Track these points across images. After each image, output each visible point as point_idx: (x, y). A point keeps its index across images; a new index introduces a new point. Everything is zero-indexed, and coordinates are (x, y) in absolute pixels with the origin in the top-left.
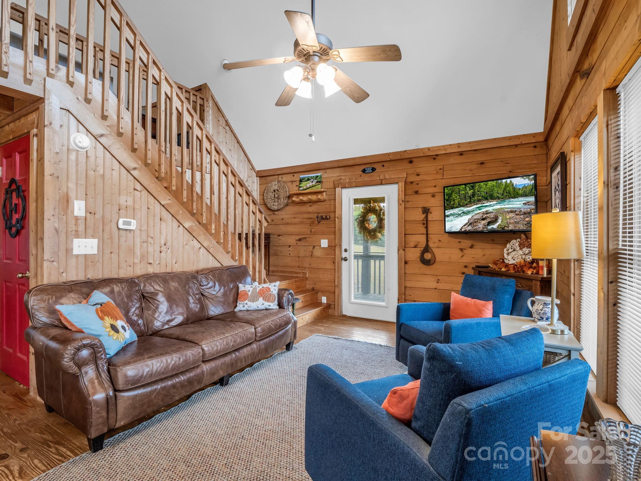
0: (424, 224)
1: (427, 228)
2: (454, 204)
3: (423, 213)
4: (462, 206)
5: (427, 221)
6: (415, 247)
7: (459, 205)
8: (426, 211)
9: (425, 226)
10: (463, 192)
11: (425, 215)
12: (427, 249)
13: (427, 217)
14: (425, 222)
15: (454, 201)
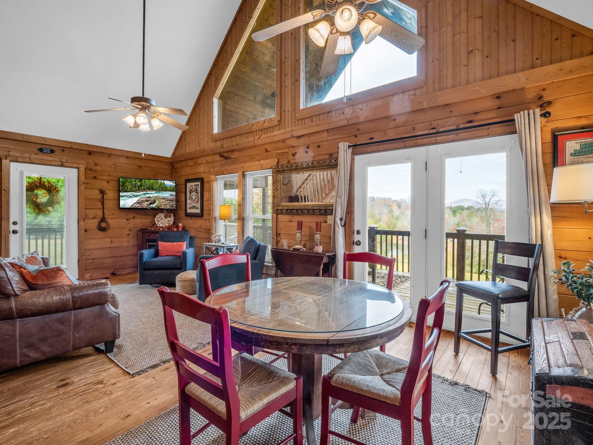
0: (100, 201)
1: (103, 204)
2: (127, 189)
3: (100, 194)
4: (132, 191)
5: (103, 199)
6: (94, 218)
7: (131, 190)
8: (102, 192)
9: (102, 203)
10: (134, 182)
11: (102, 195)
12: (103, 220)
13: (103, 196)
14: (102, 200)
15: (127, 187)
